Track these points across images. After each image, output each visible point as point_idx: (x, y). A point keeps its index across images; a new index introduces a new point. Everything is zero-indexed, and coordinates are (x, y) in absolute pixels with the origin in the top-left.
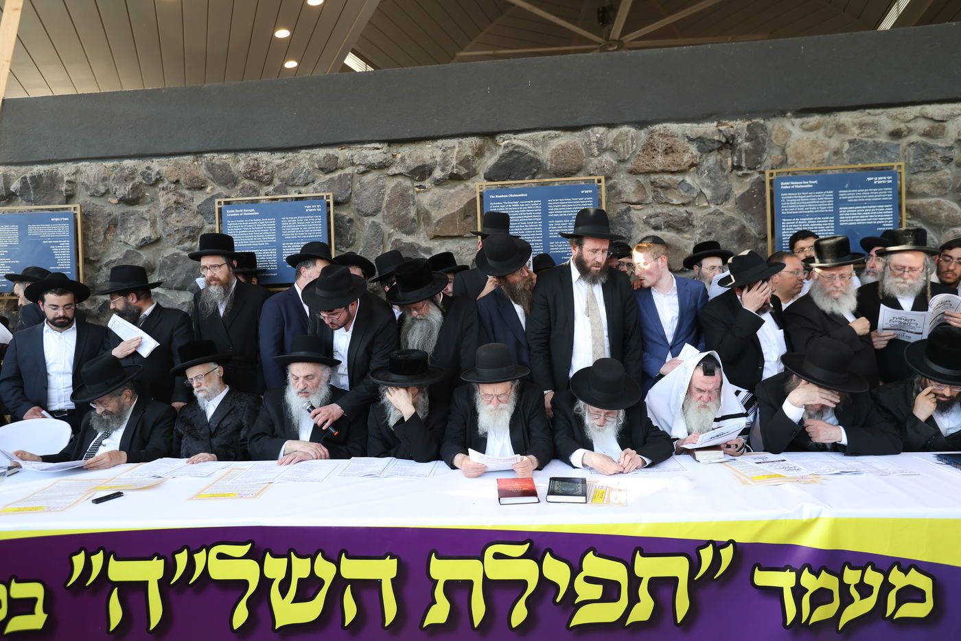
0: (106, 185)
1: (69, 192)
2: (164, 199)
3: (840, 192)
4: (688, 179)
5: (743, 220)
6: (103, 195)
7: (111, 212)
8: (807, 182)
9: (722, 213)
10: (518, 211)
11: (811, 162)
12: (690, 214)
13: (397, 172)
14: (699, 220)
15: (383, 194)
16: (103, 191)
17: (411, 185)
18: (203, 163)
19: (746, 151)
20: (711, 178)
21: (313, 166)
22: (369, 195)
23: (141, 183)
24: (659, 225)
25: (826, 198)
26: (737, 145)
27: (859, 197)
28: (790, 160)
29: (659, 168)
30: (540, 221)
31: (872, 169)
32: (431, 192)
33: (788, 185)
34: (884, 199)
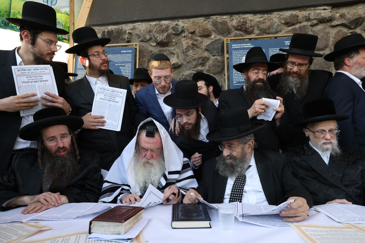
0: (150, 35)
1: (129, 39)
2: (185, 43)
6: (148, 41)
7: (152, 50)
15: (329, 37)
16: (148, 38)
18: (211, 22)
21: (280, 22)
23: (171, 34)
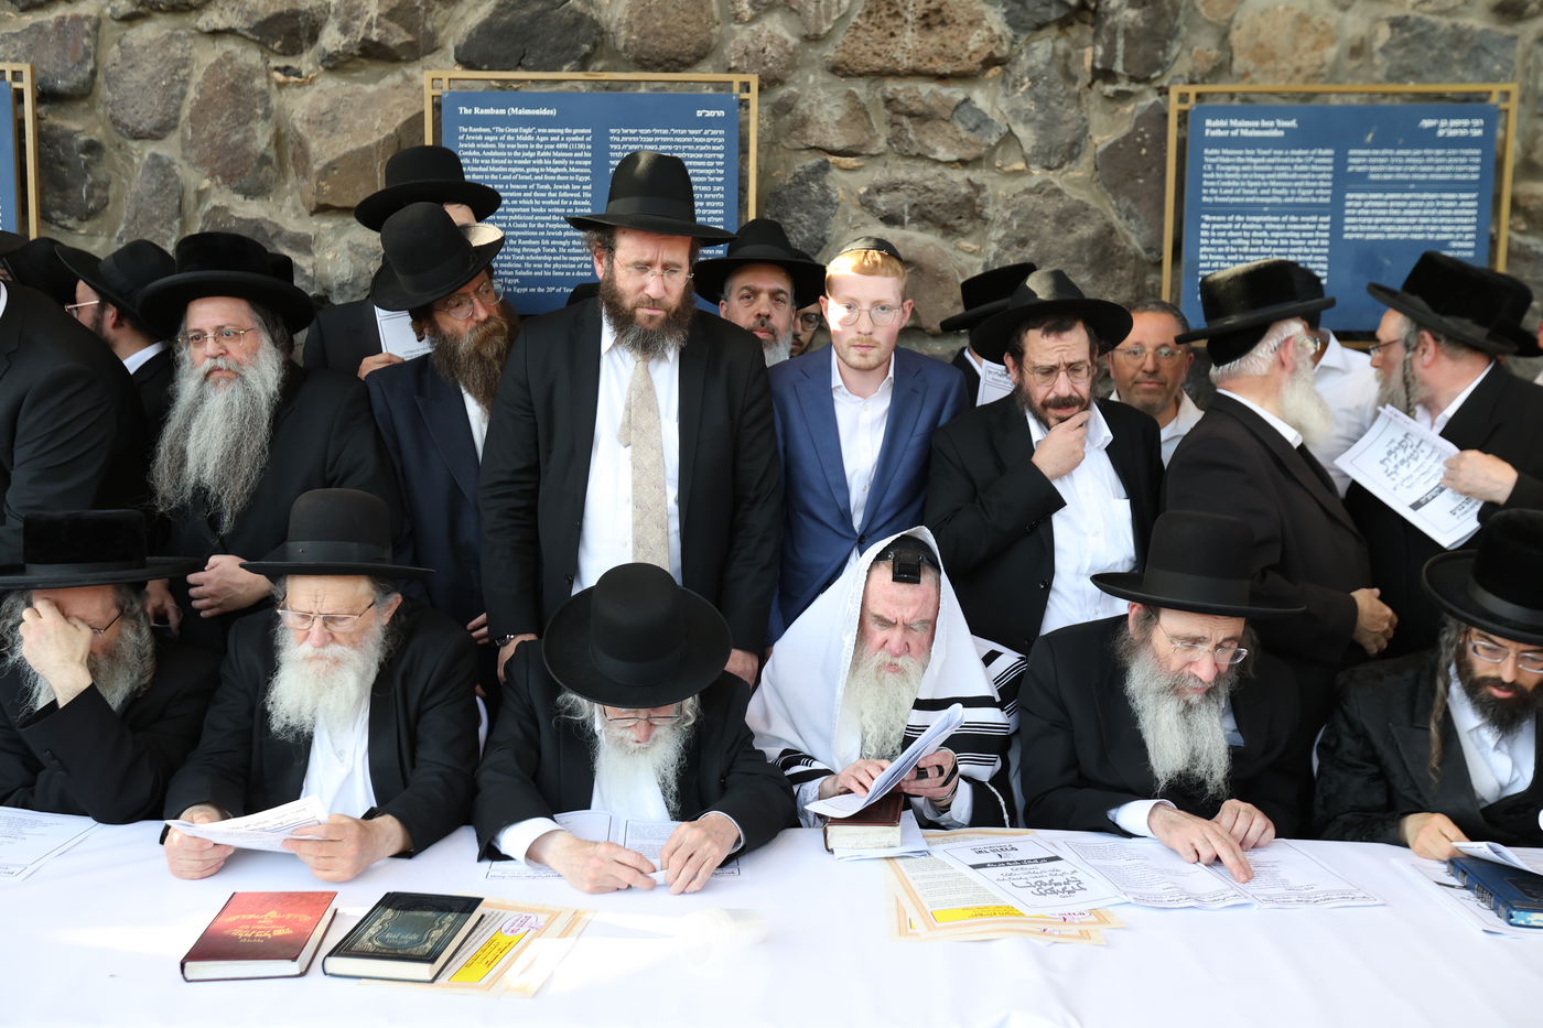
3: (1352, 152)
4: (980, 98)
5: (1109, 210)
8: (1271, 124)
9: (1058, 192)
10: (532, 155)
11: (1291, 70)
12: (978, 188)
13: (221, 25)
14: (1000, 207)
15: (185, 82)
17: (261, 64)
19: (1126, 32)
20: (1037, 98)
22: (144, 81)
24: (898, 211)
25: (1314, 168)
26: (1106, 14)
27: (1399, 169)
28: (1240, 63)
29: (906, 63)
30: (587, 183)
31: (1440, 97)
32: (317, 88)
33: (1222, 129)
34: (1458, 177)
